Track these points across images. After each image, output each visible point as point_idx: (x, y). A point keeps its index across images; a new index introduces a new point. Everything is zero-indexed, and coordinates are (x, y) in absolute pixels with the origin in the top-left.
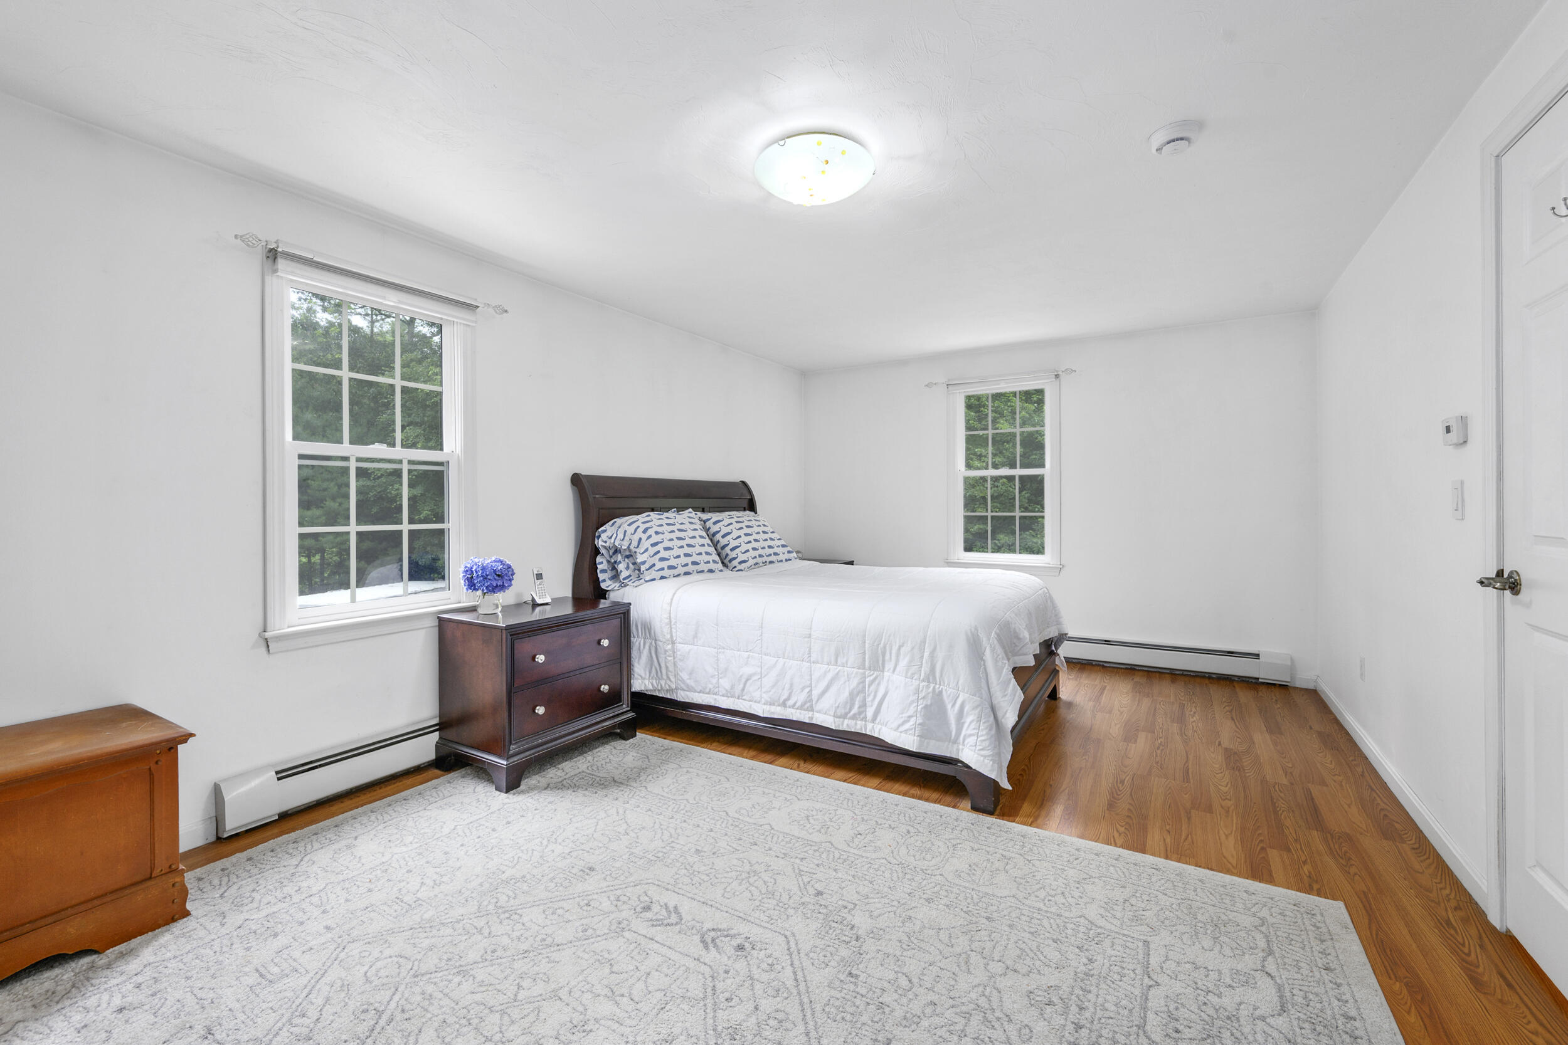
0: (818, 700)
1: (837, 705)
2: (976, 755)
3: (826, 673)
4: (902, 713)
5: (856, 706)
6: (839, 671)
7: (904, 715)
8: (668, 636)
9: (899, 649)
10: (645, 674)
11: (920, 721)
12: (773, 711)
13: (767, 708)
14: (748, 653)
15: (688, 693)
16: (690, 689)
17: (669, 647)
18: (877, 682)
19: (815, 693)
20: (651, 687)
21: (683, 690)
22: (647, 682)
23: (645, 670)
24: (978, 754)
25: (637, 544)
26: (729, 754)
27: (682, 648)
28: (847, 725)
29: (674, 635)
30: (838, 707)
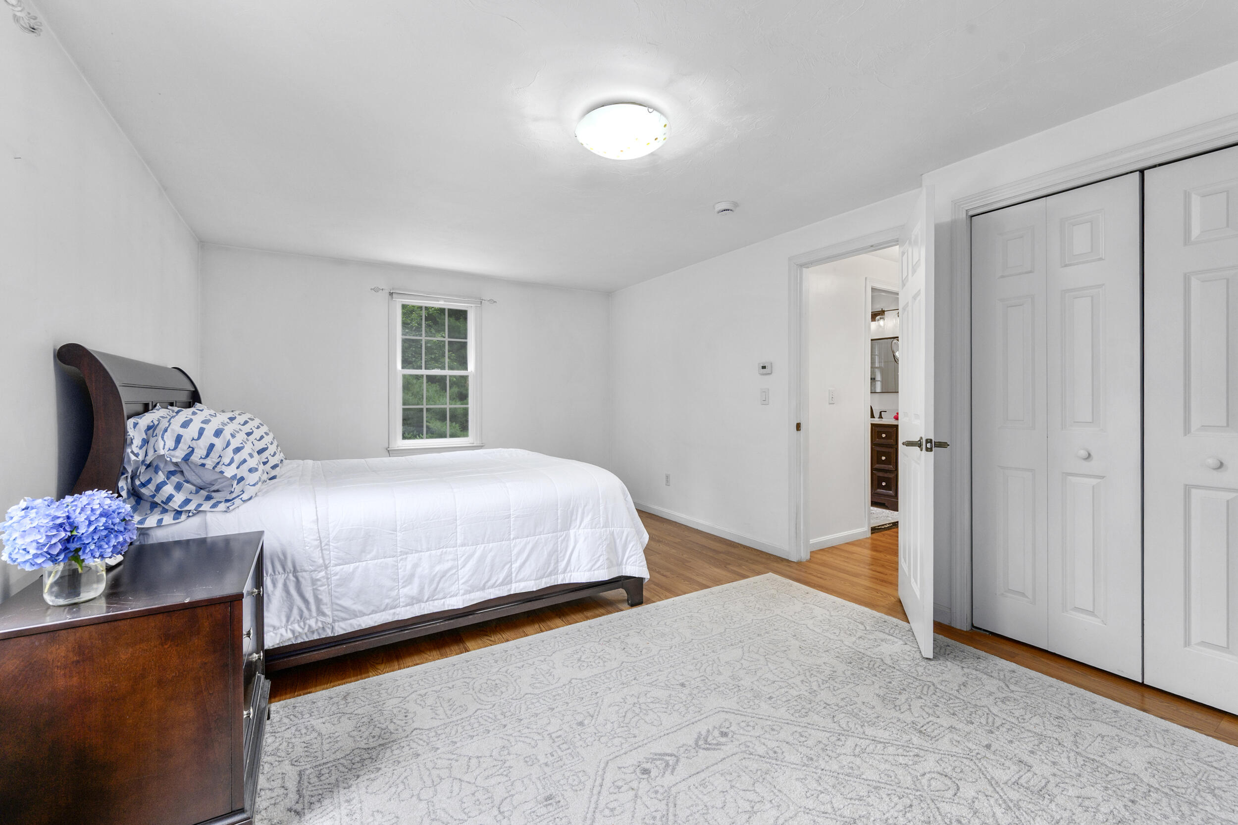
0: (517, 573)
1: (538, 569)
2: (637, 568)
3: (527, 543)
4: (594, 556)
5: (552, 564)
6: (538, 539)
7: (595, 557)
8: (321, 561)
9: (584, 509)
10: (281, 621)
11: (605, 557)
12: (472, 598)
13: (467, 597)
14: (441, 550)
15: (351, 621)
16: (355, 615)
17: (323, 574)
18: (566, 539)
19: (516, 566)
20: (290, 635)
21: (344, 619)
22: (283, 631)
23: (279, 617)
24: (638, 566)
25: (205, 453)
26: (415, 665)
27: (338, 570)
28: (544, 583)
29: (326, 557)
30: (538, 571)
